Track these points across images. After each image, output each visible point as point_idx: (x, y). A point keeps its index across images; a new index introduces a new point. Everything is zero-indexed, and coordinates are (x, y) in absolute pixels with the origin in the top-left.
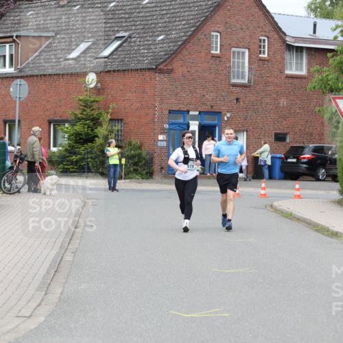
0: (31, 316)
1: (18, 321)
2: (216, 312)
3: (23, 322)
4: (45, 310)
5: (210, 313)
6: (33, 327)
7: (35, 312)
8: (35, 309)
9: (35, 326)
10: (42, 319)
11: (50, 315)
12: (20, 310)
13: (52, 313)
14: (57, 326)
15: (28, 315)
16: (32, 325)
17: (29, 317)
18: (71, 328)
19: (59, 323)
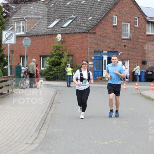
0: (32, 143)
1: (27, 146)
2: (116, 142)
3: (28, 146)
4: (38, 141)
5: (113, 142)
7: (35, 142)
8: (34, 140)
9: (35, 148)
10: (37, 145)
11: (41, 143)
12: (27, 141)
13: (42, 142)
14: (44, 148)
15: (31, 143)
16: (33, 147)
17: (31, 144)
18: (50, 149)
19: (45, 146)
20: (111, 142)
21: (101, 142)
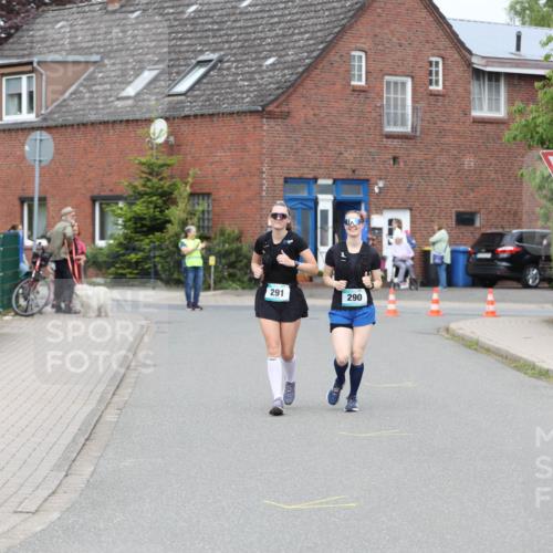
0: (37, 511)
1: (17, 518)
2: (336, 502)
3: (25, 520)
4: (61, 500)
5: (327, 503)
6: (39, 529)
7: (47, 504)
8: (46, 500)
9: (44, 527)
10: (56, 515)
11: (68, 509)
12: (21, 503)
13: (73, 505)
14: (77, 527)
15: (33, 510)
16: (37, 525)
17: (33, 513)
18: (100, 530)
19: (81, 521)
20: (321, 503)
21: (285, 503)
